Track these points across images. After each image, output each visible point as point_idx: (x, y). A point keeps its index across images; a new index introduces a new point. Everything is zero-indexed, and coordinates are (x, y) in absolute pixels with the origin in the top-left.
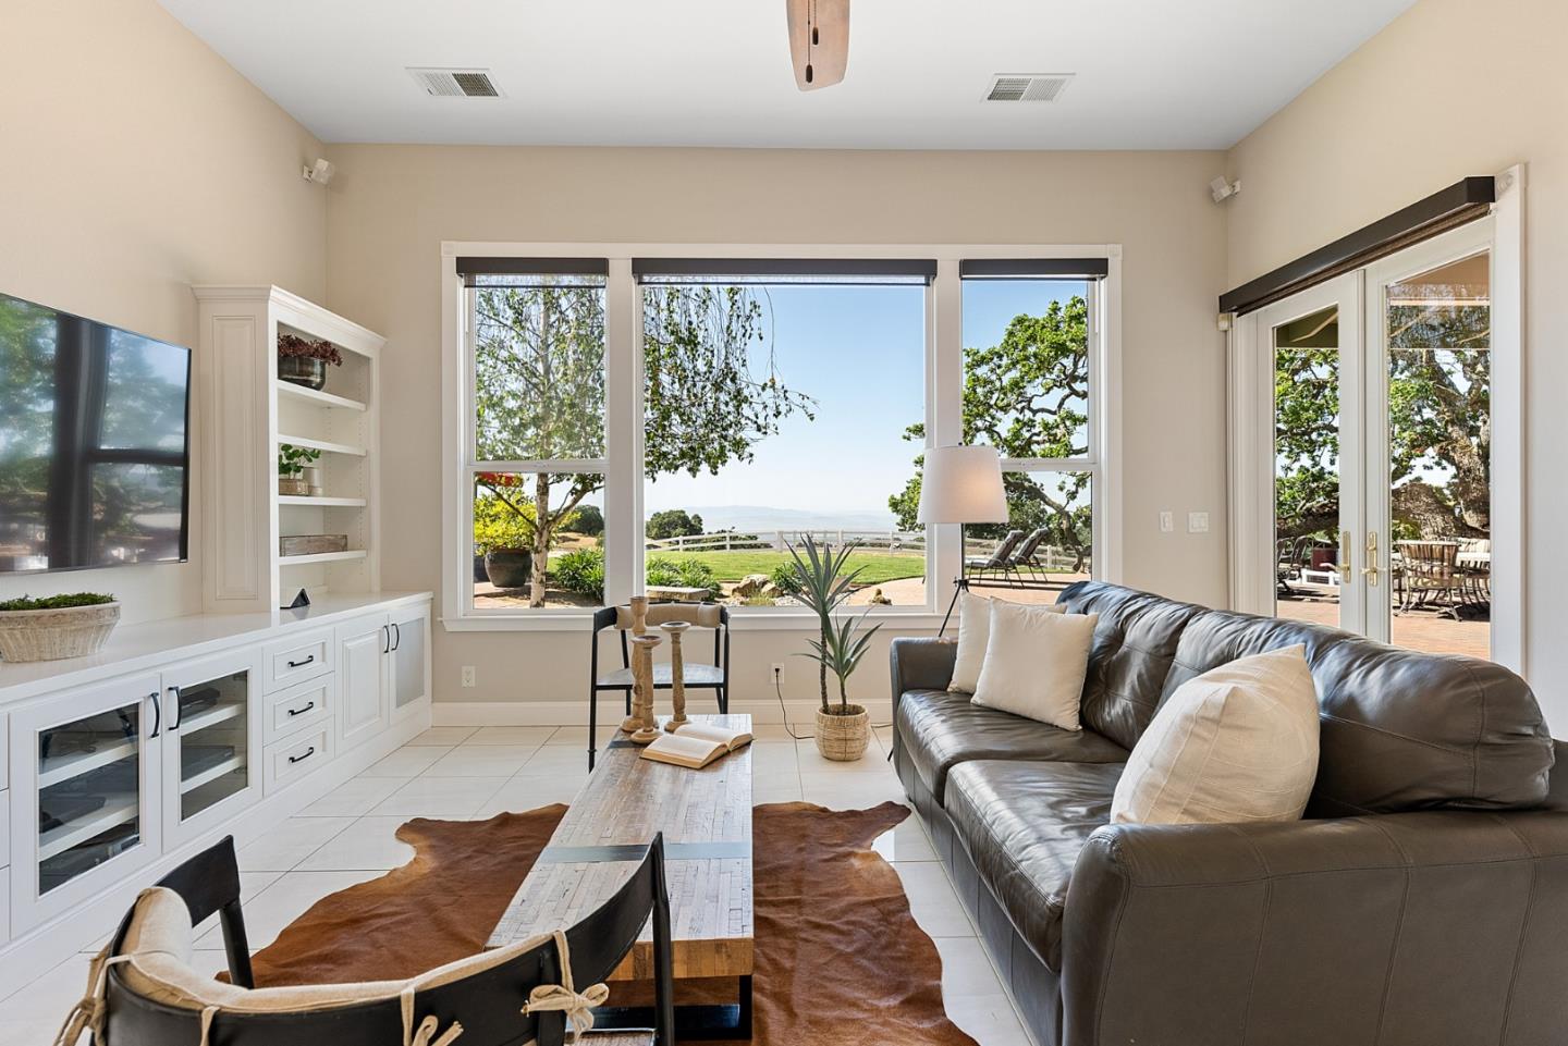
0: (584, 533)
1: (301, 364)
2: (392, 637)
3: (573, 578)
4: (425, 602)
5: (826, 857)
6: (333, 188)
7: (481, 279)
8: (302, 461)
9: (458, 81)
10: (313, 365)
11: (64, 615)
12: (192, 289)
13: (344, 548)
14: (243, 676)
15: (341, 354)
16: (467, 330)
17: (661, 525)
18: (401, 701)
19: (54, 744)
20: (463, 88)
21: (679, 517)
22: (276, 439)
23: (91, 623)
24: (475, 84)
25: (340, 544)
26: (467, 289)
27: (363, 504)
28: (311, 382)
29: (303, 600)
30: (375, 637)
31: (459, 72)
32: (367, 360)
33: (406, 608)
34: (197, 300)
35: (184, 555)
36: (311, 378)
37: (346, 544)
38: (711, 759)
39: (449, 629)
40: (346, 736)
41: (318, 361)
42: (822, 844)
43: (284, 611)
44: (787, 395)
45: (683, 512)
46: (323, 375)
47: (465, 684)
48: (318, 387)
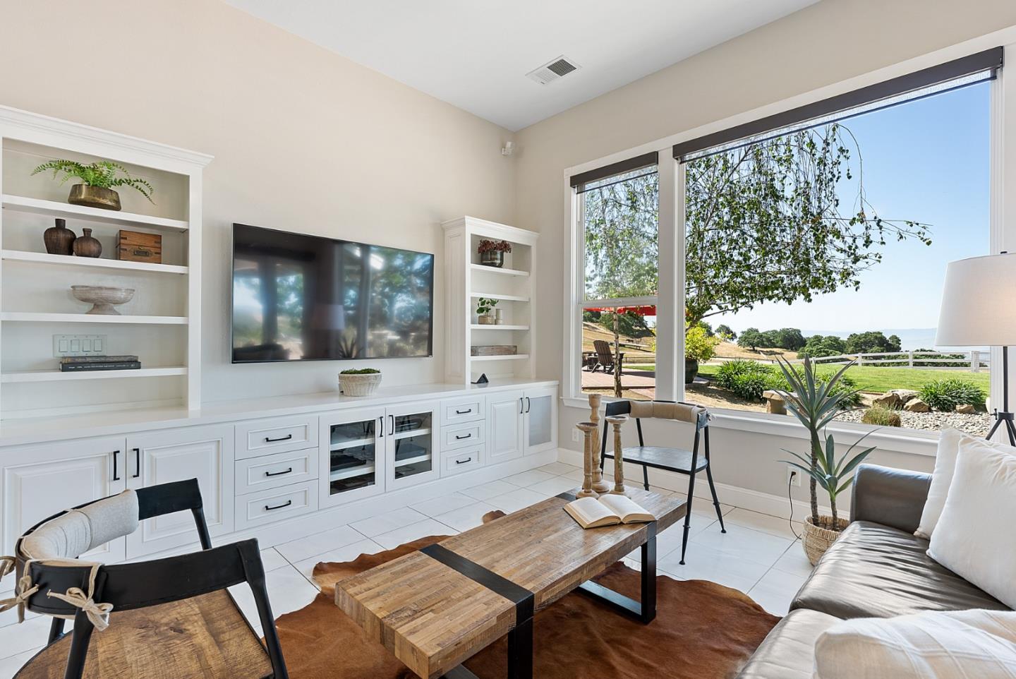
0: (788, 349)
1: (491, 254)
2: (526, 405)
3: (728, 380)
4: (554, 386)
5: (717, 647)
6: (517, 155)
7: (588, 186)
8: (490, 306)
9: (551, 69)
10: (496, 253)
11: (356, 377)
12: (441, 225)
13: (515, 353)
14: (430, 414)
15: (511, 246)
16: (579, 220)
17: (857, 344)
18: (533, 442)
19: (337, 431)
20: (557, 73)
21: (876, 338)
22: (469, 294)
23: (365, 382)
24: (562, 68)
25: (512, 350)
26: (579, 195)
27: (528, 329)
28: (495, 263)
29: (483, 380)
30: (515, 403)
31: (551, 64)
32: (528, 248)
33: (540, 389)
34: (443, 230)
35: (430, 353)
36: (496, 261)
37: (516, 350)
38: (599, 524)
39: (566, 404)
40: (492, 456)
41: (499, 252)
42: (725, 635)
43: (473, 385)
44: (881, 224)
45: (881, 333)
46: (502, 259)
47: (573, 439)
48: (500, 266)
